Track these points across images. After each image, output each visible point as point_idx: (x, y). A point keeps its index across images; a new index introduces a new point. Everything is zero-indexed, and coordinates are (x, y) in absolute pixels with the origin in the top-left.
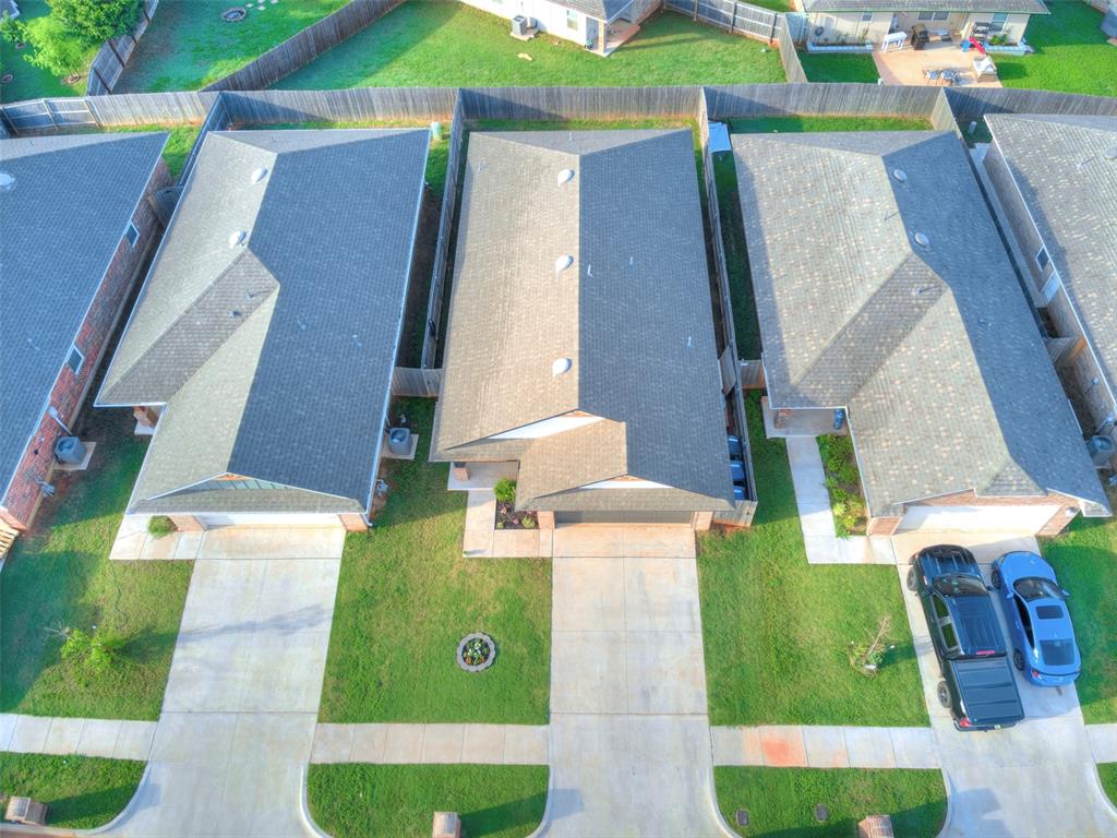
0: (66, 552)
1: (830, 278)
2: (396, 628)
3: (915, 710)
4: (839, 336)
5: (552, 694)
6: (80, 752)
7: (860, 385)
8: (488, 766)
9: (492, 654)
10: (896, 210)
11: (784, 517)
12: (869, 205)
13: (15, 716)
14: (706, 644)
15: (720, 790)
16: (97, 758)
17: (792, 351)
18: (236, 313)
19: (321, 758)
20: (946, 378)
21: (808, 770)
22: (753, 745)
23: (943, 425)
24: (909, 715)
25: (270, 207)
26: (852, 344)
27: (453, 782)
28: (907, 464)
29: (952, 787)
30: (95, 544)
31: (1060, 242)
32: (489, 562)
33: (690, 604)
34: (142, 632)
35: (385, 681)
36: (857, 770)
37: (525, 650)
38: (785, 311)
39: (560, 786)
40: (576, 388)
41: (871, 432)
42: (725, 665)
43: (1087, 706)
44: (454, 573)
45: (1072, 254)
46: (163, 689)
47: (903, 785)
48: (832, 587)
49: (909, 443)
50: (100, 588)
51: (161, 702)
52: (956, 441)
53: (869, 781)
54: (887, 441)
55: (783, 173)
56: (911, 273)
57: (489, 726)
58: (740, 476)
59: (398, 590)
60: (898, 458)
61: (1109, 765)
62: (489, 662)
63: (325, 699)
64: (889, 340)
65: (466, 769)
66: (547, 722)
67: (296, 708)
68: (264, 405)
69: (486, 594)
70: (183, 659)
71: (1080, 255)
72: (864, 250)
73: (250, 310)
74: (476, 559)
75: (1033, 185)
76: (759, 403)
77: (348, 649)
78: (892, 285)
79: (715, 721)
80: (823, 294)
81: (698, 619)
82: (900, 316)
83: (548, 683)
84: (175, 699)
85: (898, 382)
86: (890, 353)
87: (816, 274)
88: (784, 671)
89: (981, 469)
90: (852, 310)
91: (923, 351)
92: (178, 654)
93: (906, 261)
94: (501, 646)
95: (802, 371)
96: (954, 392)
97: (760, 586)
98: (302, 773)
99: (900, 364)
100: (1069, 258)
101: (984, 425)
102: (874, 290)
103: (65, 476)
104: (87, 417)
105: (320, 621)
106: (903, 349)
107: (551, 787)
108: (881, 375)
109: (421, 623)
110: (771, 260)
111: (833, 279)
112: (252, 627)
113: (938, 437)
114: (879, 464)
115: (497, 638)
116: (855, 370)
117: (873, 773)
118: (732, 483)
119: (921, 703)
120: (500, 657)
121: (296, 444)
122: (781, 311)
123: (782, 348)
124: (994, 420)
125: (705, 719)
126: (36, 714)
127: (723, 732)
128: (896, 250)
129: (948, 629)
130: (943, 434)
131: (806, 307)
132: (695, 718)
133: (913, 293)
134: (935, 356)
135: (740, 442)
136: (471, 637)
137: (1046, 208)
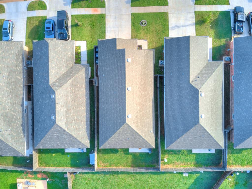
0: (221, 39)
1: (73, 92)
2: (158, 27)
3: (73, 17)
4: (74, 76)
5: (131, 17)
6: (206, 6)
7: (72, 68)
8: (140, 6)
9: (141, 23)
10: (56, 105)
11: (89, 50)
12: (61, 109)
13: (220, 11)
14: (105, 26)
15: (105, 4)
16: (203, 5)
17: (84, 76)
18: (198, 77)
19: (167, 7)
20: (55, 64)
21: (91, 8)
22: (99, 11)
23: (58, 54)
24: (74, 16)
25: (197, 104)
26: (72, 75)
27: (146, 4)
28: (66, 48)
29: (70, 6)
30: (216, 41)
31: (21, 108)
32: (143, 39)
33: (107, 32)
34: (202, 25)
35: (158, 19)
36: (84, 8)
37: (135, 24)
38: (84, 87)
39: (129, 4)
40: (126, 54)
41: (72, 57)
42: (102, 23)
43: (46, 18)
44: (149, 37)
45: (20, 104)
46: (195, 16)
47: (77, 6)
48: (83, 37)
49: (65, 52)
50: (212, 32)
51: (195, 14)
52: (57, 50)
53: (82, 6)
54: (69, 54)
55: (79, 128)
56: (57, 88)
57: (141, 12)
58: (96, 54)
59: (158, 34)
60: (68, 50)
61: (45, 9)
62: (141, 22)
63: (168, 15)
64: (64, 75)
65: (143, 6)
66: (131, 13)
67: (172, 14)
68: (186, 52)
69: (143, 33)
70: (193, 21)
71: (18, 103)
72: (65, 96)
73: (195, 78)
74: (145, 39)
75: (22, 127)
76: (91, 76)
77: (165, 23)
78: (61, 85)
79: (105, 14)
80: (75, 88)
81: (106, 30)
82: (61, 80)
83: (131, 19)
84: (193, 15)
85: (64, 66)
86: (65, 73)
87: (76, 94)
88: (93, 22)
89: (54, 43)
90: (70, 81)
91: (58, 71)
92: (194, 22)
93: (57, 90)
94: (139, 24)
95: (82, 70)
96: (55, 60)
97: (95, 37)
98: (169, 4)
99: (64, 70)
100: (21, 103)
101: (51, 51)
102: (65, 84)
103: (227, 55)
104: (228, 69)
105: (171, 28)
106: (62, 73)
107: (130, 4)
108: (67, 69)
109: (153, 28)
110: (85, 102)
111: (73, 91)
112: (183, 26)
113: (60, 52)
114: (71, 50)
115: (140, 26)
116: (72, 70)
117: (81, 8)
118: (98, 52)
119: (72, 18)
120: (139, 23)
121: (179, 46)
122: (85, 87)
123: (85, 77)
124: (49, 51)
125: (106, 15)
126: (216, 11)
127: (104, 13)
128: (59, 93)
129: (66, 24)
130: (59, 52)
131: (79, 86)
132: (108, 15)
133: (57, 84)
134: (56, 69)
135: (96, 61)
136: (145, 26)
137: (21, 119)
